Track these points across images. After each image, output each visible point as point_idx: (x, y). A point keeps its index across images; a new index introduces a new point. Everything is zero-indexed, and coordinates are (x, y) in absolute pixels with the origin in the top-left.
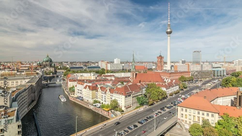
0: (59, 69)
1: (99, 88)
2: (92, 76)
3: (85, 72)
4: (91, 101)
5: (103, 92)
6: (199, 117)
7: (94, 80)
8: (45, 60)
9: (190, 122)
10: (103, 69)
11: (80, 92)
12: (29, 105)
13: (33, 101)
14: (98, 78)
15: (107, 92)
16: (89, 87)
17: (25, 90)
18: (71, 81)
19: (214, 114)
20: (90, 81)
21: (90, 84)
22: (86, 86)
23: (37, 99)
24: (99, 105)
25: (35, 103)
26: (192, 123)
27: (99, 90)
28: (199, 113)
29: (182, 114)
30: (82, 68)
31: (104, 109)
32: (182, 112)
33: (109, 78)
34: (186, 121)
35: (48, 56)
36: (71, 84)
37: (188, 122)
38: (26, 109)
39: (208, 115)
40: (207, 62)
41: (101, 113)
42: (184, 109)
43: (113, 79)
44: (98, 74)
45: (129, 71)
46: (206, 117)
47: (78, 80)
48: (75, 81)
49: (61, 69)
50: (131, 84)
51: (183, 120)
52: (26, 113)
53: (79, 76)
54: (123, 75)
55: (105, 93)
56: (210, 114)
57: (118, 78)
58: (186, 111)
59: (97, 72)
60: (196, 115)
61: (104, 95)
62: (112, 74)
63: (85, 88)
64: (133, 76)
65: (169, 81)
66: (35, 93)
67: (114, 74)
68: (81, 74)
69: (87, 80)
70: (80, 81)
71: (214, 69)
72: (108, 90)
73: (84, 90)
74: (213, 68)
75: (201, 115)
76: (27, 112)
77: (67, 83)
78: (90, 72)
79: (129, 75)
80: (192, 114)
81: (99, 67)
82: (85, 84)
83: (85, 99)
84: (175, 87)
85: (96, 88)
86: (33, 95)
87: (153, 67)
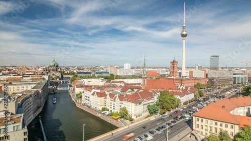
0: (66, 74)
1: (108, 95)
2: (100, 82)
3: (93, 77)
4: (100, 108)
5: (111, 99)
6: (216, 129)
7: (102, 87)
8: (51, 64)
9: (206, 134)
10: (112, 75)
11: (87, 98)
12: (35, 111)
13: (39, 107)
14: (106, 84)
15: (116, 99)
16: (97, 93)
17: (31, 96)
18: (78, 86)
19: (234, 125)
20: (98, 87)
21: (99, 91)
22: (94, 92)
23: (43, 105)
24: (107, 113)
25: (41, 110)
26: (209, 134)
27: (108, 97)
28: (216, 124)
29: (198, 125)
30: (90, 73)
31: (113, 117)
32: (197, 123)
33: (119, 84)
34: (202, 133)
35: (54, 61)
36: (78, 90)
37: (204, 134)
38: (32, 116)
39: (227, 126)
40: (226, 68)
41: (109, 122)
42: (200, 119)
43: (123, 85)
44: (107, 80)
45: (140, 77)
46: (224, 129)
47: (86, 86)
48: (82, 87)
49: (68, 74)
50: (142, 91)
51: (198, 131)
52: (31, 120)
53: (86, 82)
54: (133, 81)
55: (114, 100)
56: (229, 125)
57: (128, 84)
58: (202, 121)
59: (106, 78)
60: (214, 126)
61: (113, 103)
62: (121, 80)
63: (93, 94)
64: (144, 82)
65: (184, 88)
66: (41, 99)
67: (124, 80)
68: (89, 80)
69: (95, 86)
70: (87, 87)
71: (234, 76)
72: (117, 97)
73: (91, 97)
74: (234, 74)
75: (218, 127)
76: (33, 118)
77: (74, 89)
78: (99, 77)
79: (139, 81)
80: (209, 125)
81: (108, 73)
82: (93, 90)
83: (93, 106)
84: (190, 95)
85: (105, 95)
86: (38, 101)
87: (166, 73)
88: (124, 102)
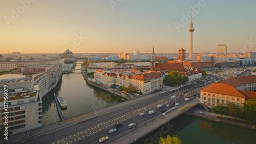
2: (111, 65)
3: (105, 61)
4: (110, 84)
5: (121, 78)
6: (223, 101)
7: (112, 69)
9: (213, 104)
10: (123, 59)
11: (99, 77)
12: (50, 87)
13: (53, 84)
14: (117, 67)
15: (126, 78)
16: (108, 74)
17: (46, 76)
18: (90, 69)
19: (240, 98)
20: (109, 69)
21: (110, 72)
22: (105, 73)
23: (57, 82)
25: (55, 85)
26: (216, 105)
27: (118, 76)
29: (205, 98)
31: (123, 91)
32: (205, 96)
33: (129, 66)
34: (209, 104)
36: (90, 71)
37: (211, 104)
38: (47, 90)
40: (233, 53)
41: (119, 95)
42: (207, 93)
43: (133, 67)
44: (117, 64)
45: (149, 61)
46: (231, 101)
48: (94, 69)
50: (150, 72)
52: (45, 94)
53: (98, 65)
54: (142, 64)
55: (124, 79)
56: (236, 98)
57: (138, 67)
58: (209, 95)
59: (116, 62)
60: (220, 98)
61: (122, 80)
62: (131, 63)
63: (104, 74)
65: (192, 69)
66: (55, 77)
67: (134, 64)
69: (106, 68)
70: (98, 68)
71: (241, 60)
73: (102, 76)
74: (240, 58)
75: (225, 99)
76: (48, 92)
78: (109, 61)
80: (216, 98)
81: (118, 58)
82: (104, 72)
83: (104, 83)
84: (197, 75)
85: (115, 75)
86: (53, 79)
87: (175, 58)
88: (133, 80)
